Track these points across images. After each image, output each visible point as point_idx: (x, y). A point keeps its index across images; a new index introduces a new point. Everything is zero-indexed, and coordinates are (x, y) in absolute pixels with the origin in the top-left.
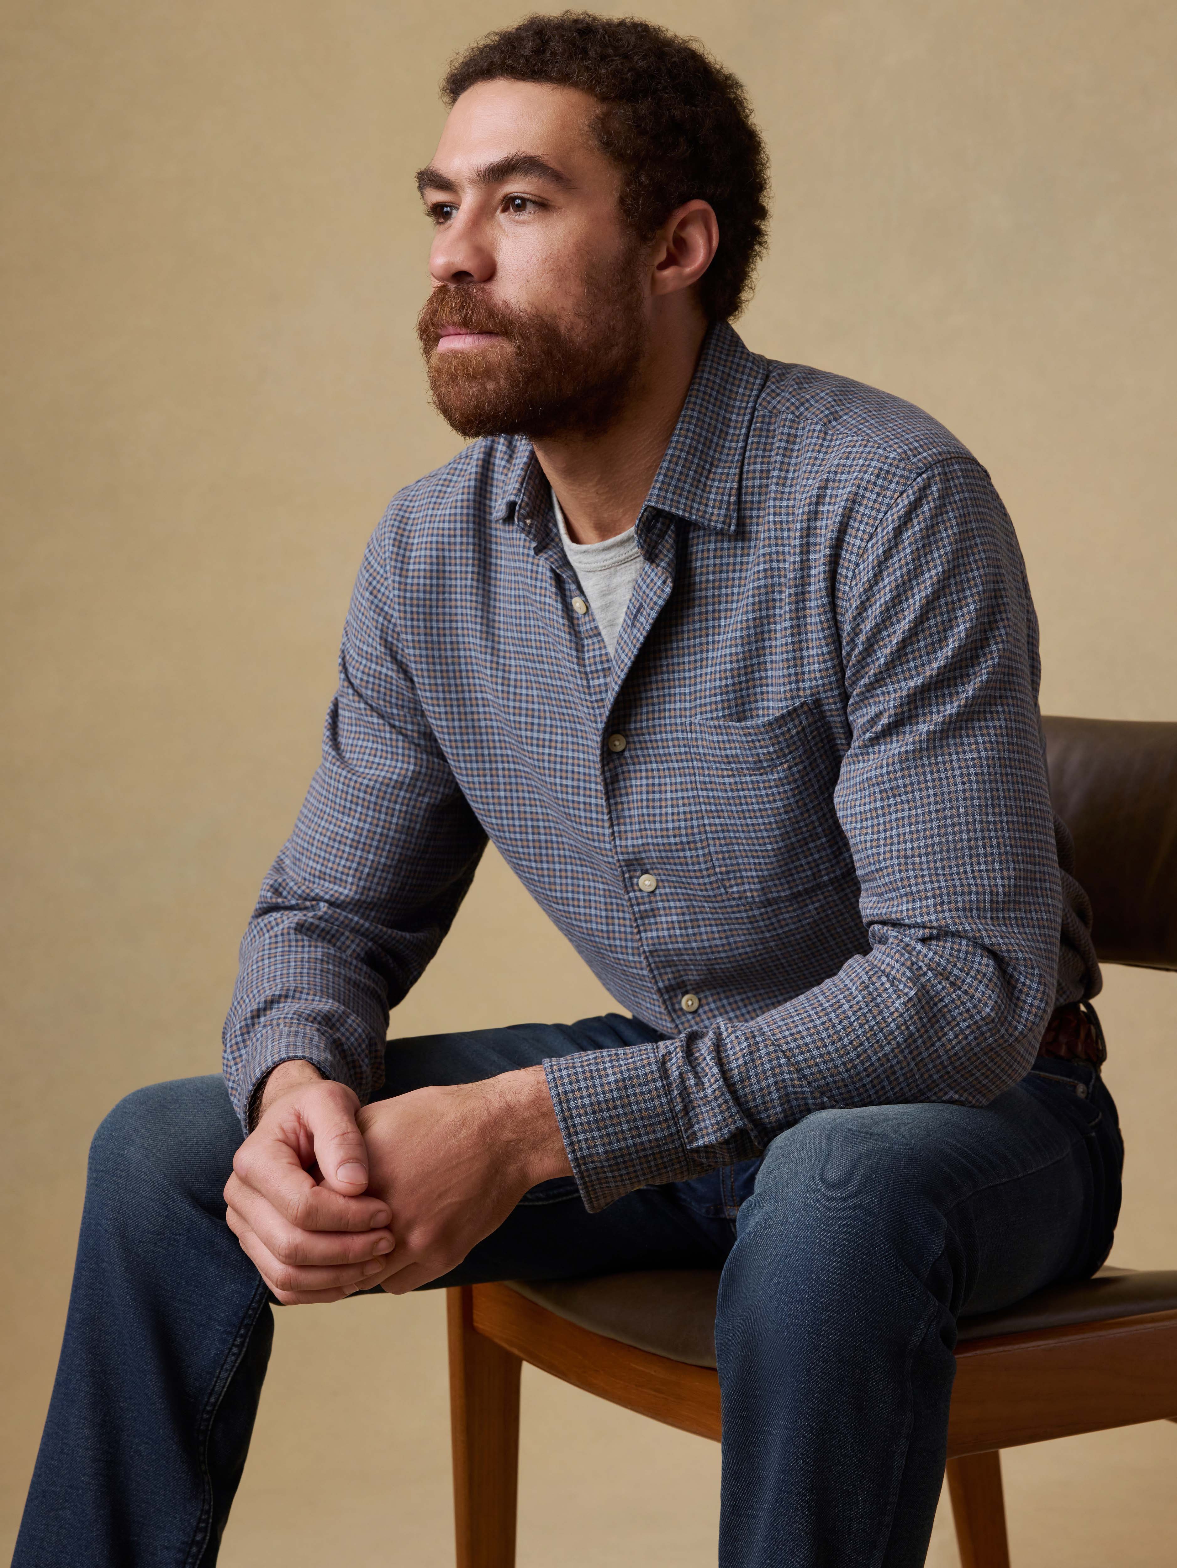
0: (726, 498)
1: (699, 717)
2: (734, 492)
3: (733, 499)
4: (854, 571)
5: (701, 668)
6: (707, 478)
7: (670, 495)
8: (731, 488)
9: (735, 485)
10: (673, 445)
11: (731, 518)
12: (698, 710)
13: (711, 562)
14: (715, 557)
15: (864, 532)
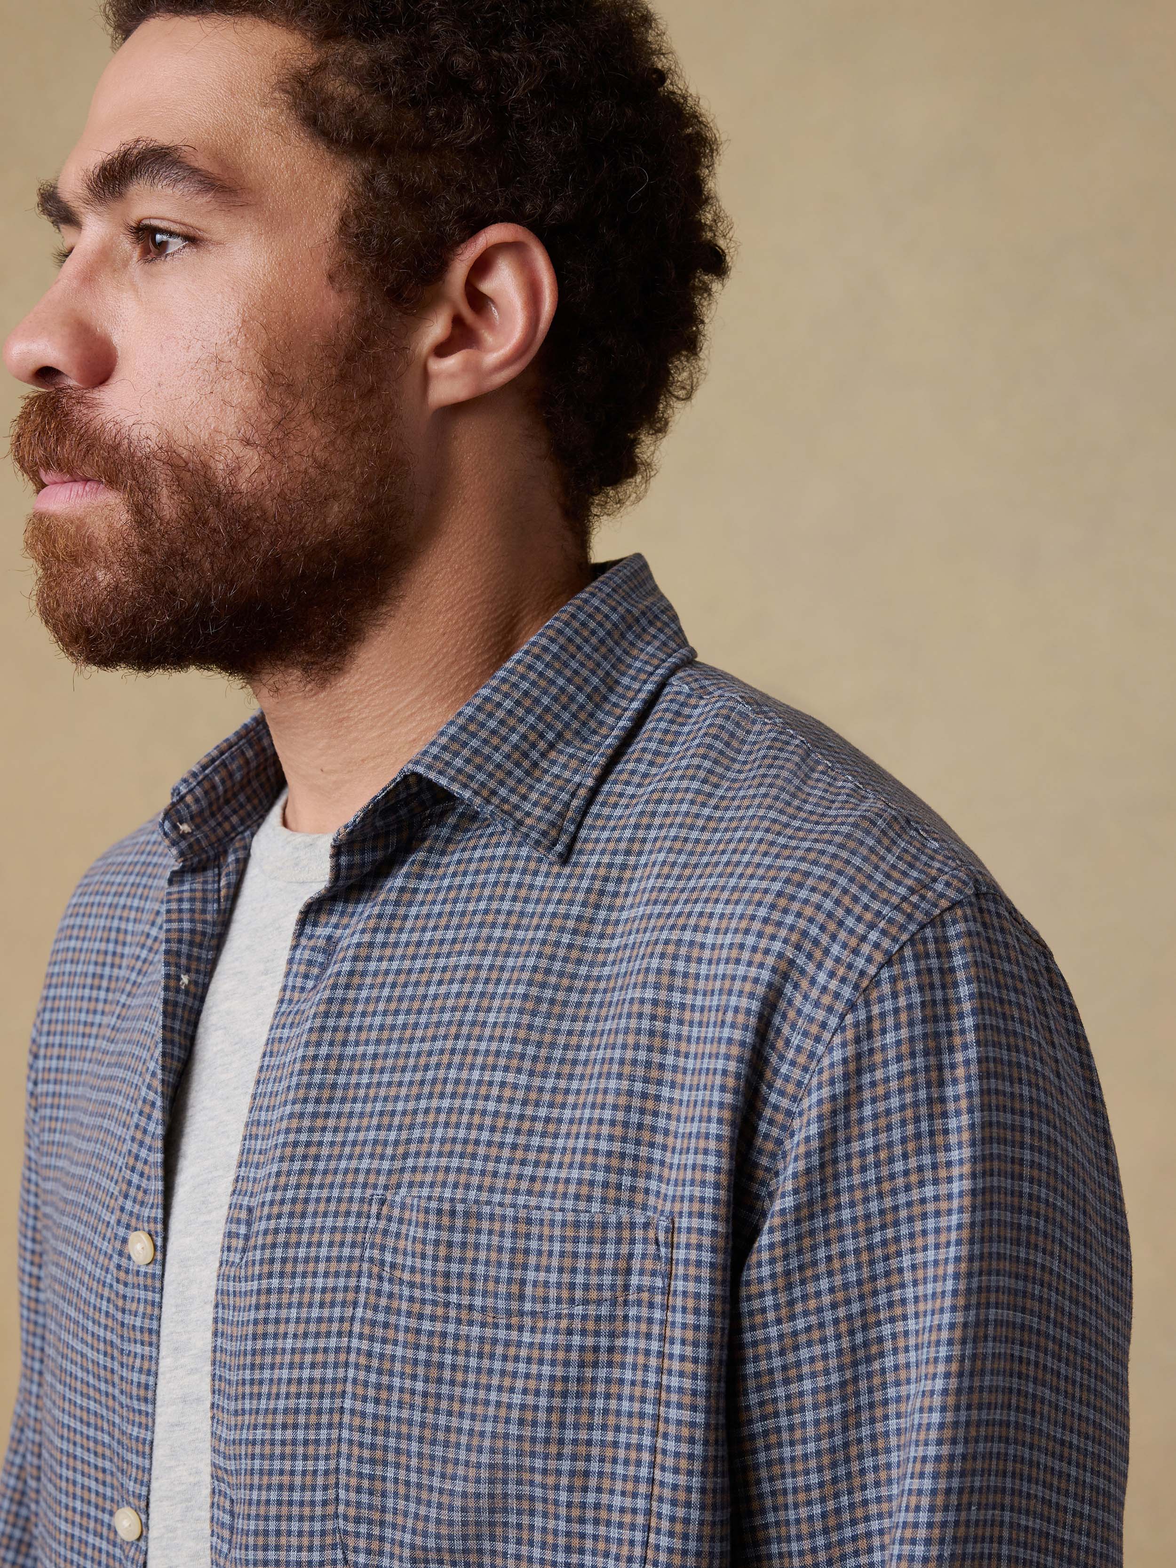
0: (564, 796)
1: (403, 1191)
2: (582, 792)
3: (575, 803)
4: (842, 1017)
5: (430, 1096)
6: (543, 755)
7: (458, 762)
8: (579, 785)
9: (590, 782)
10: (494, 683)
11: (561, 830)
12: (407, 1177)
13: (506, 906)
14: (515, 899)
15: (877, 946)
